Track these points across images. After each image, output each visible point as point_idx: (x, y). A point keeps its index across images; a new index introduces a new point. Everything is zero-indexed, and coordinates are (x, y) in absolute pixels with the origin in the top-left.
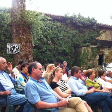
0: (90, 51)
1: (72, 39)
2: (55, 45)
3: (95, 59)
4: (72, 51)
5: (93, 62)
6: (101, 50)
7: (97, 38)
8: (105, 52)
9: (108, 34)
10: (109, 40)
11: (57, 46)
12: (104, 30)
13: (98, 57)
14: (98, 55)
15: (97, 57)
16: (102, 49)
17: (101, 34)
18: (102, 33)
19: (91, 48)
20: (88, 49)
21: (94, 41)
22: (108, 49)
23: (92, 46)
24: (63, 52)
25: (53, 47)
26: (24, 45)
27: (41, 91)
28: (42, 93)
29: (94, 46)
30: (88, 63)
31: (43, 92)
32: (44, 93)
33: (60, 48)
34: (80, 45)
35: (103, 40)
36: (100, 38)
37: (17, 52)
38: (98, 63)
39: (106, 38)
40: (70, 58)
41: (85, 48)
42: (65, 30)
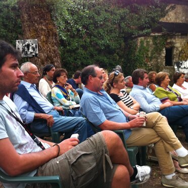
0: (151, 43)
1: (119, 25)
2: (92, 37)
3: (159, 57)
4: (120, 45)
5: (157, 61)
6: (169, 41)
7: (160, 20)
8: (175, 43)
9: (178, 11)
10: (180, 22)
11: (95, 39)
12: (173, 5)
13: (165, 51)
14: (164, 49)
15: (163, 53)
16: (171, 38)
17: (167, 12)
18: (169, 10)
19: (152, 38)
20: (148, 40)
21: (157, 25)
22: (181, 38)
23: (154, 35)
24: (105, 47)
25: (88, 40)
26: (44, 41)
27: (104, 107)
28: (107, 110)
29: (157, 34)
30: (149, 63)
31: (107, 108)
32: (109, 109)
33: (101, 42)
34: (133, 35)
35: (171, 22)
36: (167, 19)
37: (34, 54)
38: (164, 63)
39: (176, 19)
40: (118, 57)
41: (143, 38)
42: (107, 8)
